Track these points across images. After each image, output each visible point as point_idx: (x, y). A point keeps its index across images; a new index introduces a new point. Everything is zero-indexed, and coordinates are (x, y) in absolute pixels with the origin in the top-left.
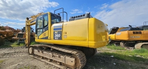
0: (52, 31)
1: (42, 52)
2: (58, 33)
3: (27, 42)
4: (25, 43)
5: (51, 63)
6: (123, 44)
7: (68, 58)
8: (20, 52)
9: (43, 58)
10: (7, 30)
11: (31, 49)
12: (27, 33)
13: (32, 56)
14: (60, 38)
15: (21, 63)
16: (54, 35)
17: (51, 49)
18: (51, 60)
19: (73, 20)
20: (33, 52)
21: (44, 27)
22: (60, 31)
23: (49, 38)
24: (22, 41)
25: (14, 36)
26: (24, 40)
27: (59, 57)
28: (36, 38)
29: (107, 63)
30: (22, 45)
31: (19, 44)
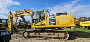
1: (39, 34)
2: (53, 21)
11: (26, 33)
16: (50, 23)
17: (46, 31)
19: (59, 15)
23: (45, 24)
27: (54, 34)
28: (33, 25)
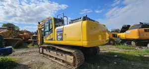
0: (56, 33)
1: (49, 51)
2: (60, 35)
3: (39, 43)
4: (37, 44)
5: (56, 61)
6: (134, 43)
7: (68, 56)
8: (34, 52)
9: (50, 56)
10: (25, 34)
11: (41, 48)
12: (39, 36)
13: (42, 55)
14: (62, 39)
15: (33, 60)
16: (57, 37)
17: (56, 49)
18: (56, 59)
19: (72, 23)
20: (43, 51)
21: (50, 30)
22: (61, 33)
23: (53, 39)
24: (35, 43)
25: (30, 38)
26: (37, 41)
27: (62, 55)
28: (45, 39)
29: (108, 62)
30: (36, 46)
31: (33, 45)
